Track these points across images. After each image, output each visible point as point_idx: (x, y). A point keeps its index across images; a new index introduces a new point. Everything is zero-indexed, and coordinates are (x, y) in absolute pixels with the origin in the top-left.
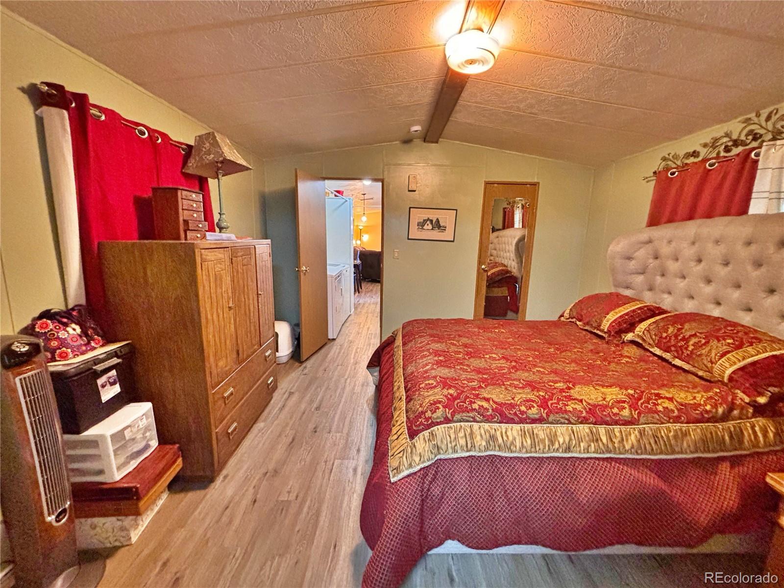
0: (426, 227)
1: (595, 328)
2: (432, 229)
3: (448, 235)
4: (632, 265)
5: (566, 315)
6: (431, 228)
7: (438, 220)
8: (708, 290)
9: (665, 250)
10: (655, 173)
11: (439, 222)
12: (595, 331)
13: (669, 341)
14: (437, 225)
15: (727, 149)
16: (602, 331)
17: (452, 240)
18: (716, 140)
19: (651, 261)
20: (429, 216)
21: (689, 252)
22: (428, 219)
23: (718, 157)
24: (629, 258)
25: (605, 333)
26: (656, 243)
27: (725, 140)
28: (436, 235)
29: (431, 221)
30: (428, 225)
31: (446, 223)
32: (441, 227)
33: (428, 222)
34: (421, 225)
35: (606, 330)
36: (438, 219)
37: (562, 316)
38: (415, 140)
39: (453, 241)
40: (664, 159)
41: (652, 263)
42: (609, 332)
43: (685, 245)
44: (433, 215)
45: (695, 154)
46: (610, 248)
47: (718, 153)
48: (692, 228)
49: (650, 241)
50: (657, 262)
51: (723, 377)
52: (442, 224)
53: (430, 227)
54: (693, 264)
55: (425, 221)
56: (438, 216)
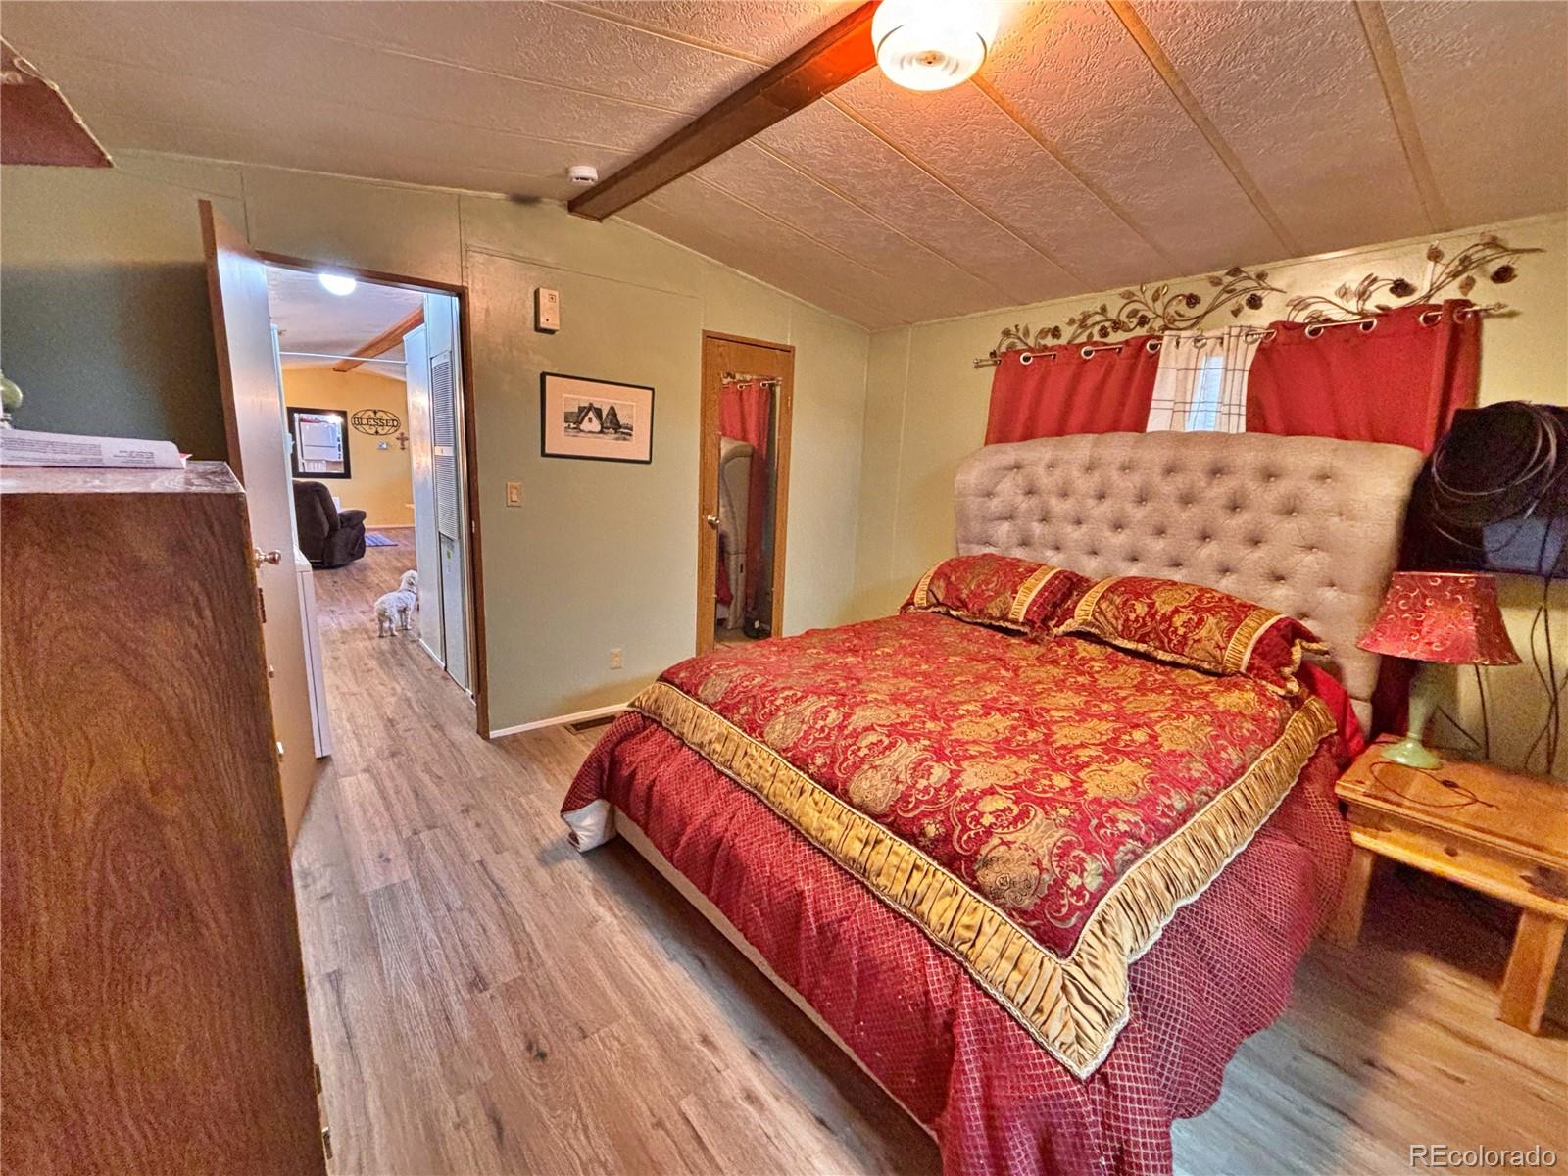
0: (585, 426)
1: (998, 619)
2: (601, 432)
3: (637, 448)
4: (995, 505)
5: (920, 598)
6: (599, 428)
7: (613, 412)
8: (1120, 539)
9: (1045, 481)
10: (993, 354)
11: (615, 415)
12: (1001, 623)
13: (1144, 625)
14: (612, 423)
15: (1104, 333)
16: (1015, 622)
17: (647, 458)
18: (1086, 316)
19: (1020, 498)
20: (592, 399)
21: (1085, 484)
22: (591, 407)
23: (1090, 341)
24: (989, 494)
25: (1023, 624)
26: (1027, 470)
27: (1098, 318)
28: (609, 445)
29: (598, 412)
30: (590, 420)
31: (631, 417)
32: (620, 427)
33: (591, 415)
34: (575, 419)
35: (1021, 620)
36: (612, 408)
37: (910, 602)
38: (545, 200)
39: (648, 462)
40: (1007, 333)
41: (1024, 504)
42: (1028, 622)
43: (1075, 473)
44: (604, 398)
45: (1056, 333)
46: (959, 478)
47: (1090, 336)
48: (1082, 447)
49: (1018, 467)
50: (1034, 501)
51: (1238, 666)
52: (622, 421)
53: (596, 426)
54: (1091, 502)
55: (584, 411)
56: (612, 401)
